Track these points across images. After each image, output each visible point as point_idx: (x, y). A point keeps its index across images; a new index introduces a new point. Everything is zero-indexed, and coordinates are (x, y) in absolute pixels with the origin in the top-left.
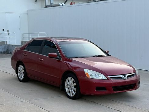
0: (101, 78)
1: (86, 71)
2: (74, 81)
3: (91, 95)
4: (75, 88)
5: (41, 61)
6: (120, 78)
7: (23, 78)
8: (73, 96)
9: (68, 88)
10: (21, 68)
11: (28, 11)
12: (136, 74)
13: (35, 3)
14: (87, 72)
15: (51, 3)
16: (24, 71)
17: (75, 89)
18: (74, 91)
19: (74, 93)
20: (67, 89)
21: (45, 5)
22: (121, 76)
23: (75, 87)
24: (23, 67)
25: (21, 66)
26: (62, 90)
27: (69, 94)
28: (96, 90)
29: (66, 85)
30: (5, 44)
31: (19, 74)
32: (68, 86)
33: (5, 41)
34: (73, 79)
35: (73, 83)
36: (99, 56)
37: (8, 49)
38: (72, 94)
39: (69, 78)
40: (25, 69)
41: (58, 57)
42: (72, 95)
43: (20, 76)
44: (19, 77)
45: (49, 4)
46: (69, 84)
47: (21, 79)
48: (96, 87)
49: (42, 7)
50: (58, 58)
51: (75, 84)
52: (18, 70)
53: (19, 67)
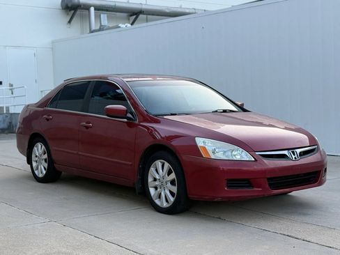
0: (238, 158)
1: (200, 142)
2: (170, 169)
3: (216, 200)
4: (175, 185)
5: (87, 128)
6: (284, 156)
7: (44, 172)
8: (168, 205)
9: (156, 188)
10: (39, 149)
11: (53, 42)
12: (318, 148)
13: (69, 25)
14: (202, 145)
15: (101, 26)
16: (46, 156)
17: (175, 189)
18: (171, 192)
19: (172, 199)
20: (152, 191)
21: (90, 30)
22: (285, 152)
23: (172, 183)
24: (43, 147)
25: (39, 145)
26: (139, 193)
27: (157, 202)
28: (228, 187)
29: (150, 179)
30: (5, 112)
31: (34, 164)
32: (157, 183)
33: (5, 106)
34: (167, 165)
35: (168, 175)
36: (225, 111)
37: (10, 123)
38: (167, 201)
39: (159, 163)
40: (48, 151)
41: (129, 115)
42: (165, 205)
43: (37, 168)
44: (36, 172)
45: (98, 28)
46: (157, 177)
47: (41, 176)
48: (228, 180)
49: (82, 33)
50: (128, 118)
51: (173, 176)
52: (33, 156)
53: (35, 148)
